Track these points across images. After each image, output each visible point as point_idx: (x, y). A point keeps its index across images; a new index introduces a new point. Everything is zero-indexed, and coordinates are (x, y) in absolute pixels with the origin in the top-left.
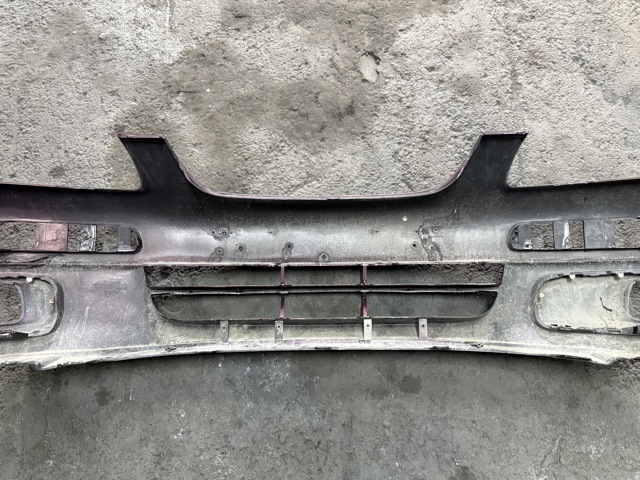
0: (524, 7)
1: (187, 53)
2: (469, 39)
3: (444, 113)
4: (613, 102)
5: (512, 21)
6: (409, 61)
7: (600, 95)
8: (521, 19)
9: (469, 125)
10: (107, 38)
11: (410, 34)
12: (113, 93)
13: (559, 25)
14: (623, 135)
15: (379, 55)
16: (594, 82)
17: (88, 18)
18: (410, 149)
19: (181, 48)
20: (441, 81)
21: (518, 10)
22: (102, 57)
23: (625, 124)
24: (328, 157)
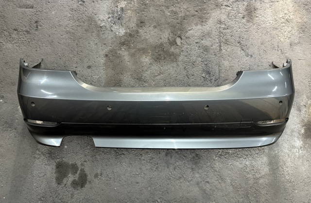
0: (226, 25)
1: (126, 33)
2: (209, 34)
3: (199, 56)
4: (248, 57)
5: (221, 30)
6: (191, 40)
7: (244, 54)
8: (224, 29)
9: (206, 61)
10: (102, 26)
11: (191, 32)
12: (105, 44)
13: (235, 32)
14: (249, 67)
15: (182, 37)
16: (243, 50)
17: (97, 19)
18: (189, 67)
19: (124, 31)
20: (199, 47)
21: (223, 26)
22: (101, 33)
23: (250, 63)
24: (166, 68)
